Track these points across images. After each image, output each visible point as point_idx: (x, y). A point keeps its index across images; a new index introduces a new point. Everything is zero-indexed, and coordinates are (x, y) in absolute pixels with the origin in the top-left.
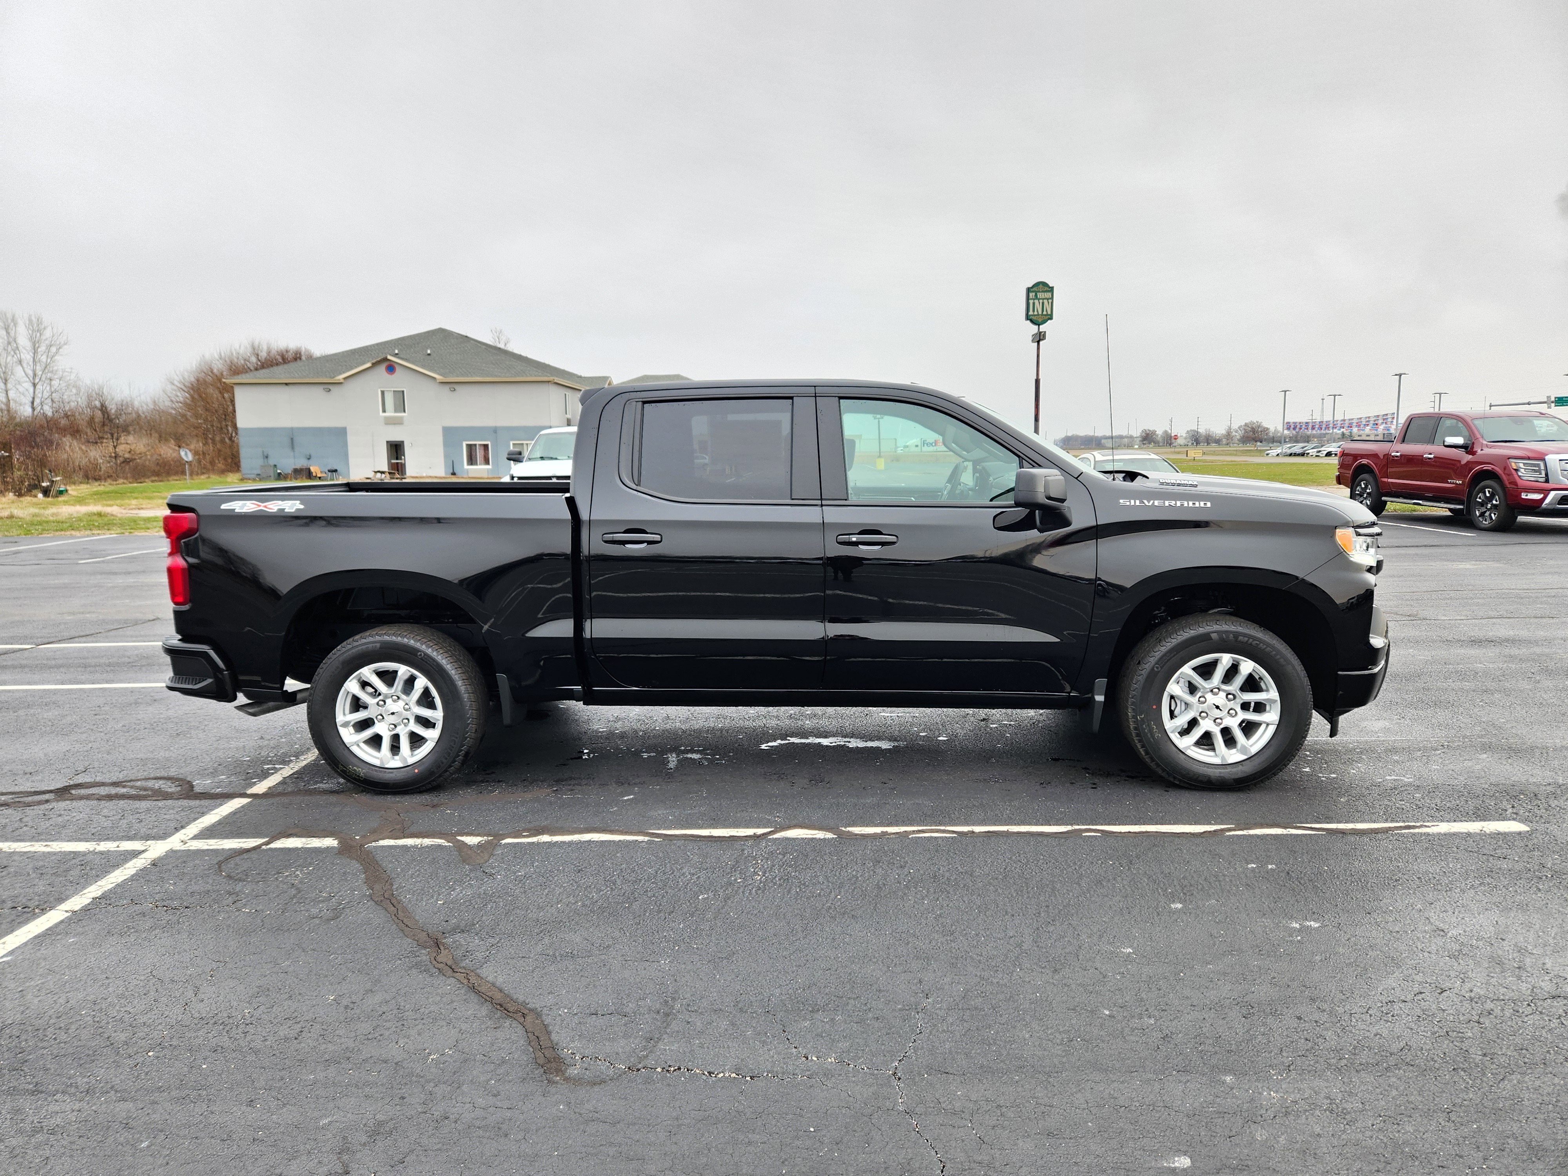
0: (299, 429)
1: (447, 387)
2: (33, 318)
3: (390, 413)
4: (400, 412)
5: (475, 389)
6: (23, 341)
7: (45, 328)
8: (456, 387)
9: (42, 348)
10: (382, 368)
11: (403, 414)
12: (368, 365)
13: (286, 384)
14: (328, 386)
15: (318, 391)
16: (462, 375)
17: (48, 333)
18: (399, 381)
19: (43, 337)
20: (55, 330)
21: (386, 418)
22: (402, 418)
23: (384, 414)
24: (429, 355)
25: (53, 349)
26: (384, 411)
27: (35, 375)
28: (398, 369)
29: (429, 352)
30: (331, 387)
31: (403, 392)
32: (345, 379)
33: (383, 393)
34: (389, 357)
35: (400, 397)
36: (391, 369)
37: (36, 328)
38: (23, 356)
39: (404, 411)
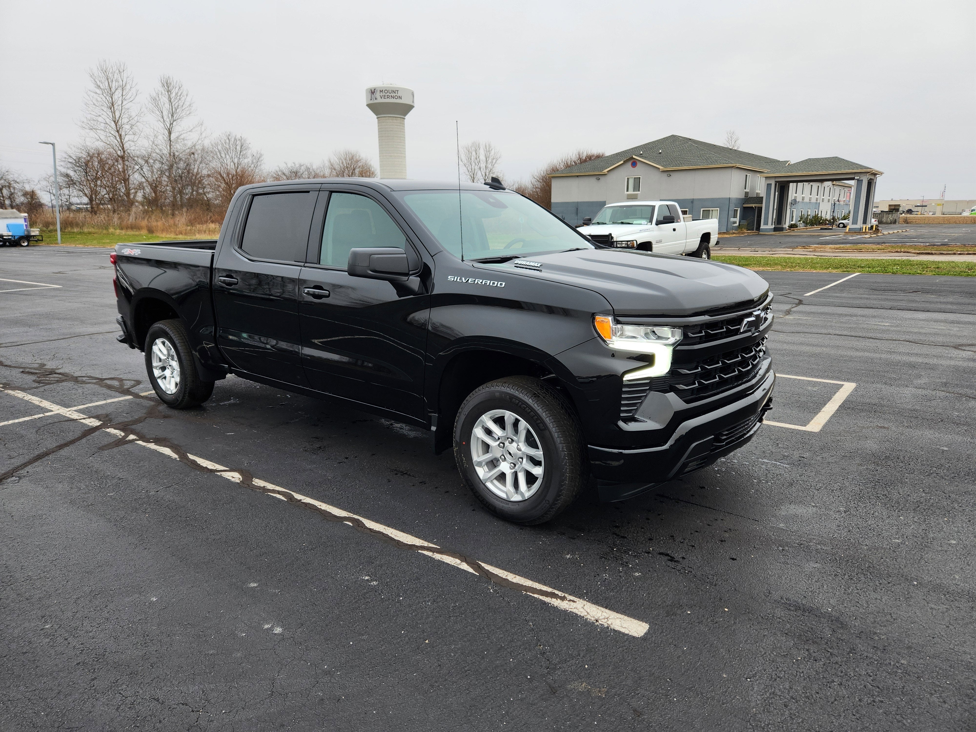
0: (581, 202)
1: (665, 174)
2: (487, 144)
3: (631, 192)
4: (637, 191)
5: (682, 175)
6: (482, 157)
7: (491, 150)
8: (671, 174)
9: (490, 161)
10: (629, 164)
11: (638, 192)
12: (622, 162)
13: (577, 176)
14: (598, 177)
15: (593, 180)
16: (676, 166)
17: (492, 153)
18: (639, 171)
19: (491, 155)
20: (496, 151)
21: (628, 195)
22: (637, 195)
23: (628, 193)
24: (660, 153)
25: (494, 161)
26: (627, 191)
27: (486, 175)
28: (638, 164)
29: (660, 151)
30: (600, 177)
31: (640, 178)
32: (608, 171)
33: (628, 179)
34: (634, 157)
35: (637, 181)
36: (634, 164)
37: (488, 150)
38: (481, 166)
39: (639, 191)
